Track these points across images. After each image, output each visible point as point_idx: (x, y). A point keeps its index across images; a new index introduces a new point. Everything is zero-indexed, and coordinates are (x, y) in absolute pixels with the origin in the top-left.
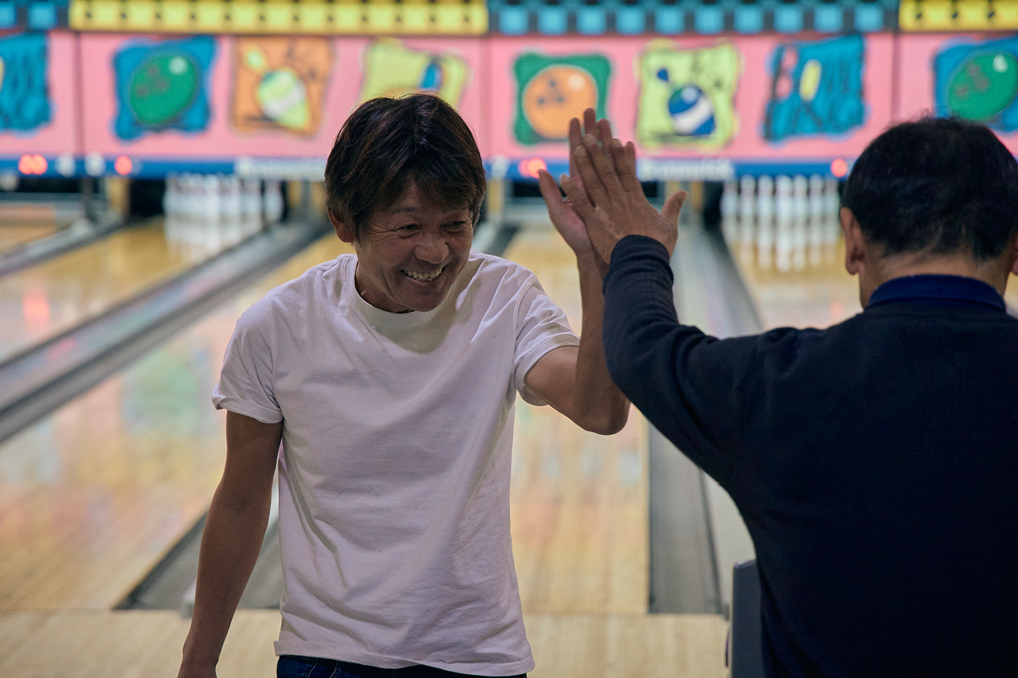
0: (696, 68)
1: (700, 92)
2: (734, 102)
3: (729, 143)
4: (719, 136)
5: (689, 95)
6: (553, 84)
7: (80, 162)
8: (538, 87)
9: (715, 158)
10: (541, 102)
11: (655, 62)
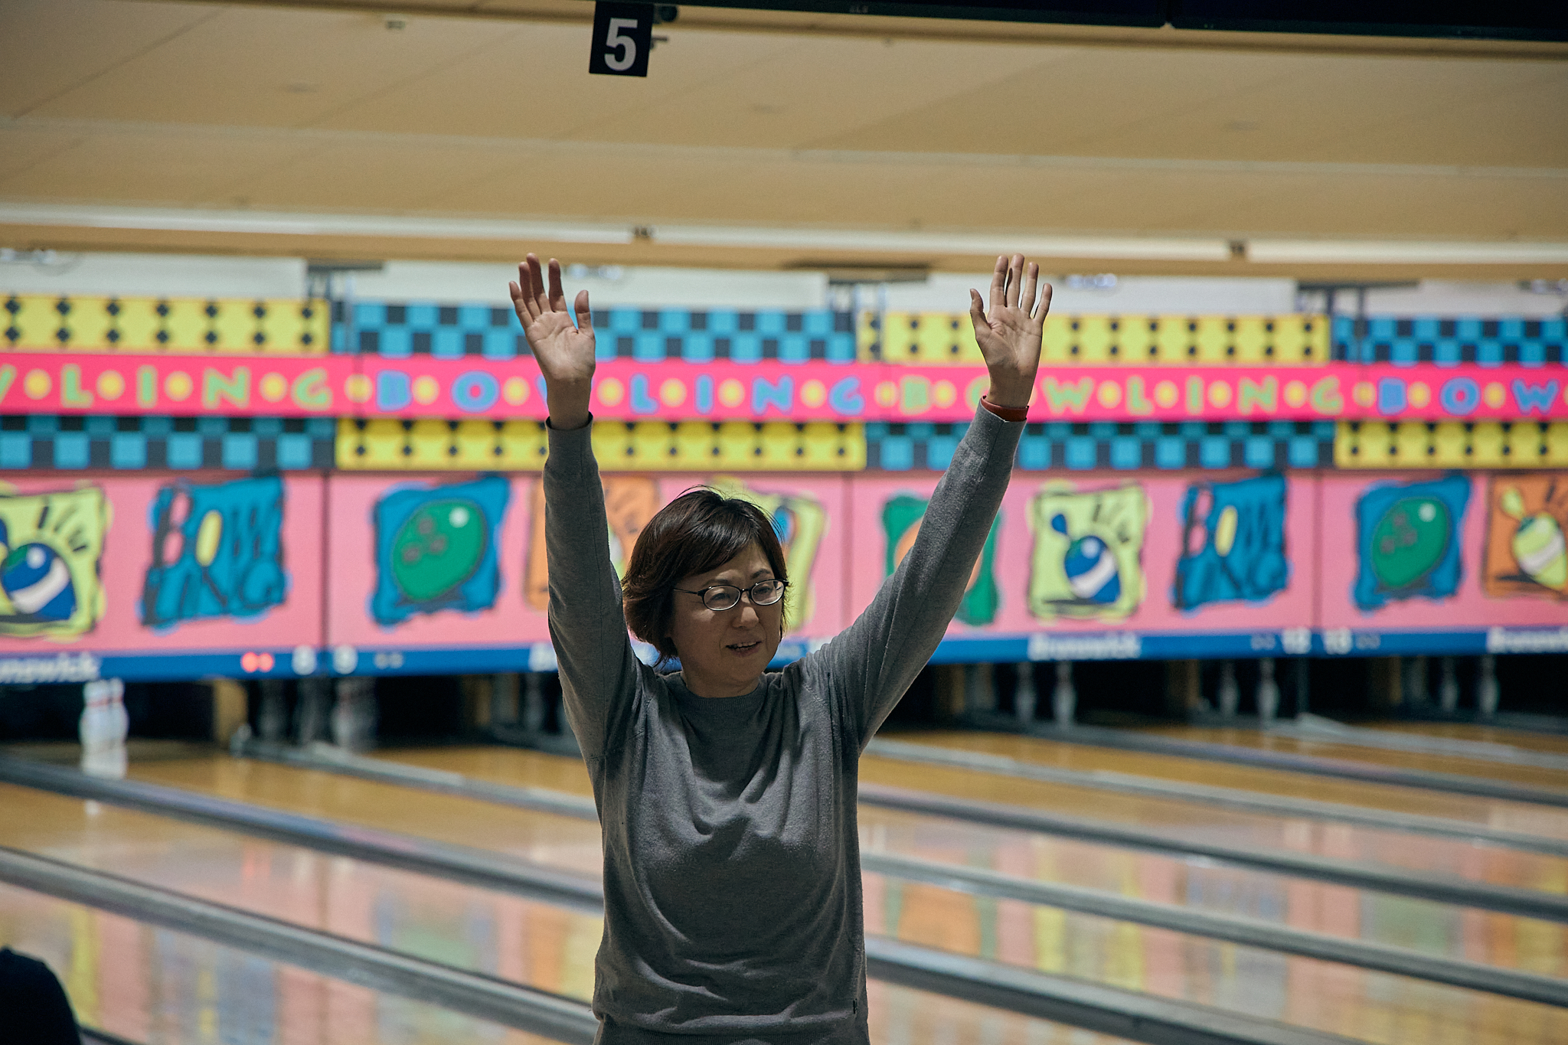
0: (1096, 515)
1: (1103, 545)
2: (1140, 558)
3: (1135, 611)
4: (1125, 603)
5: (1090, 549)
7: (324, 655)
9: (1120, 633)
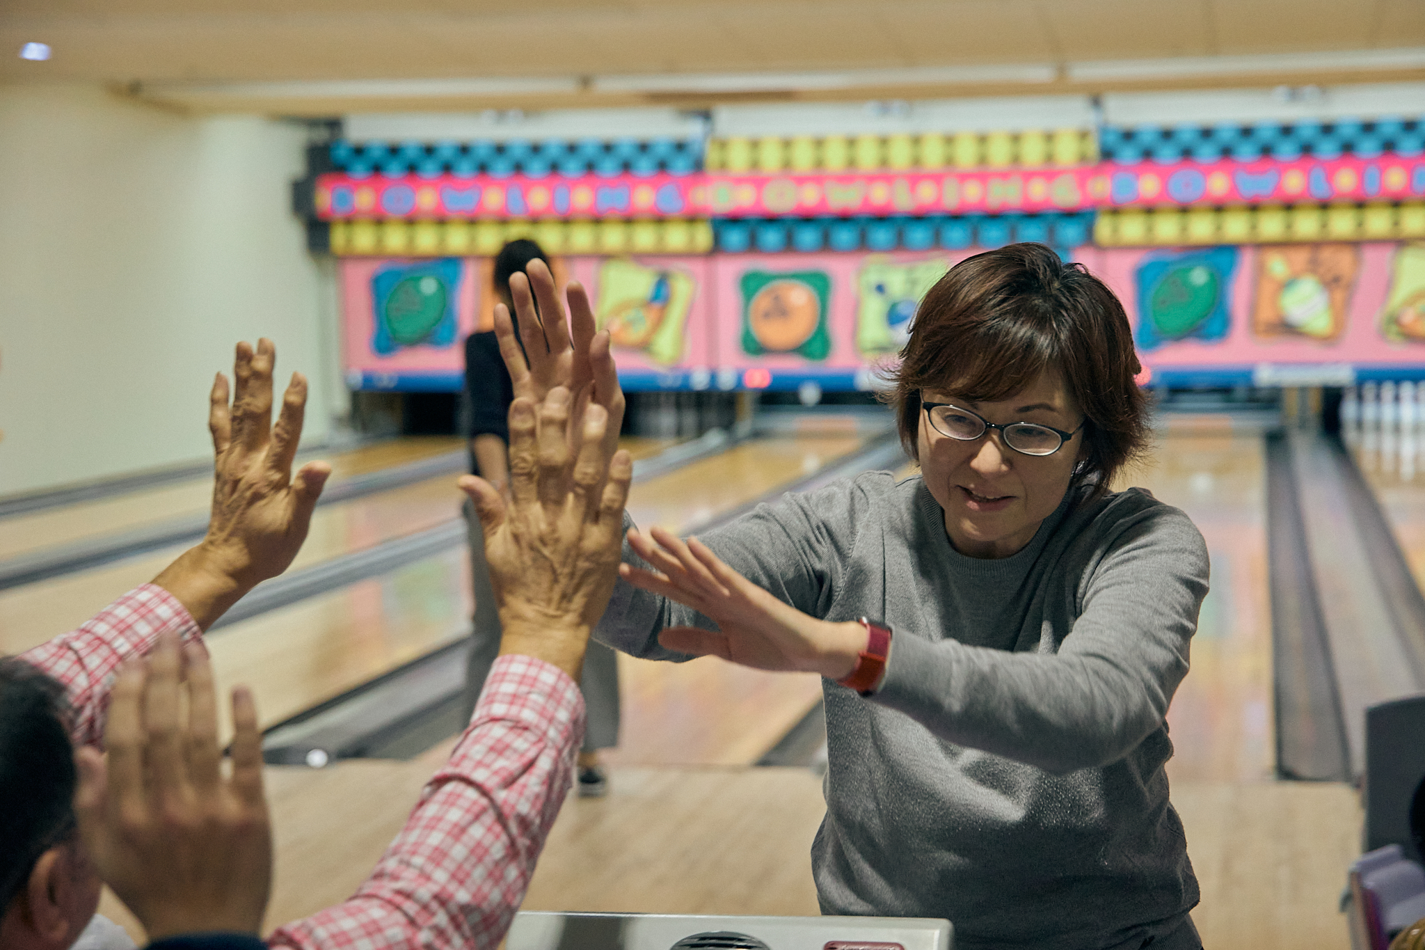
6: (777, 298)
8: (762, 301)
10: (767, 315)
11: (873, 277)
